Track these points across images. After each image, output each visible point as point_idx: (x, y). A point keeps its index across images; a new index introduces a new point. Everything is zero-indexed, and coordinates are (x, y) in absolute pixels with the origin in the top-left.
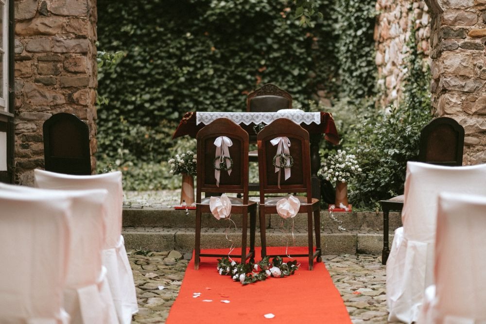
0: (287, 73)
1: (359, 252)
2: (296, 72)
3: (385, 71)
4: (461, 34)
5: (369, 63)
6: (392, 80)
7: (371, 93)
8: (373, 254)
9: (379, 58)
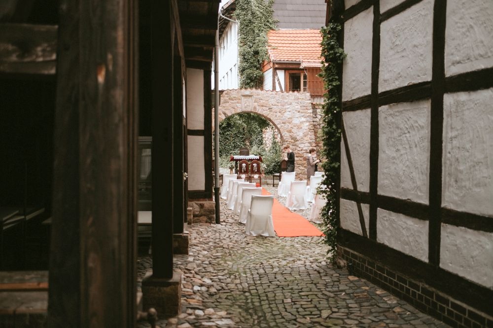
0: (238, 137)
1: (267, 184)
2: (241, 136)
3: (266, 139)
4: (287, 141)
5: (261, 137)
6: (267, 142)
7: (262, 144)
8: (270, 184)
9: (264, 136)
